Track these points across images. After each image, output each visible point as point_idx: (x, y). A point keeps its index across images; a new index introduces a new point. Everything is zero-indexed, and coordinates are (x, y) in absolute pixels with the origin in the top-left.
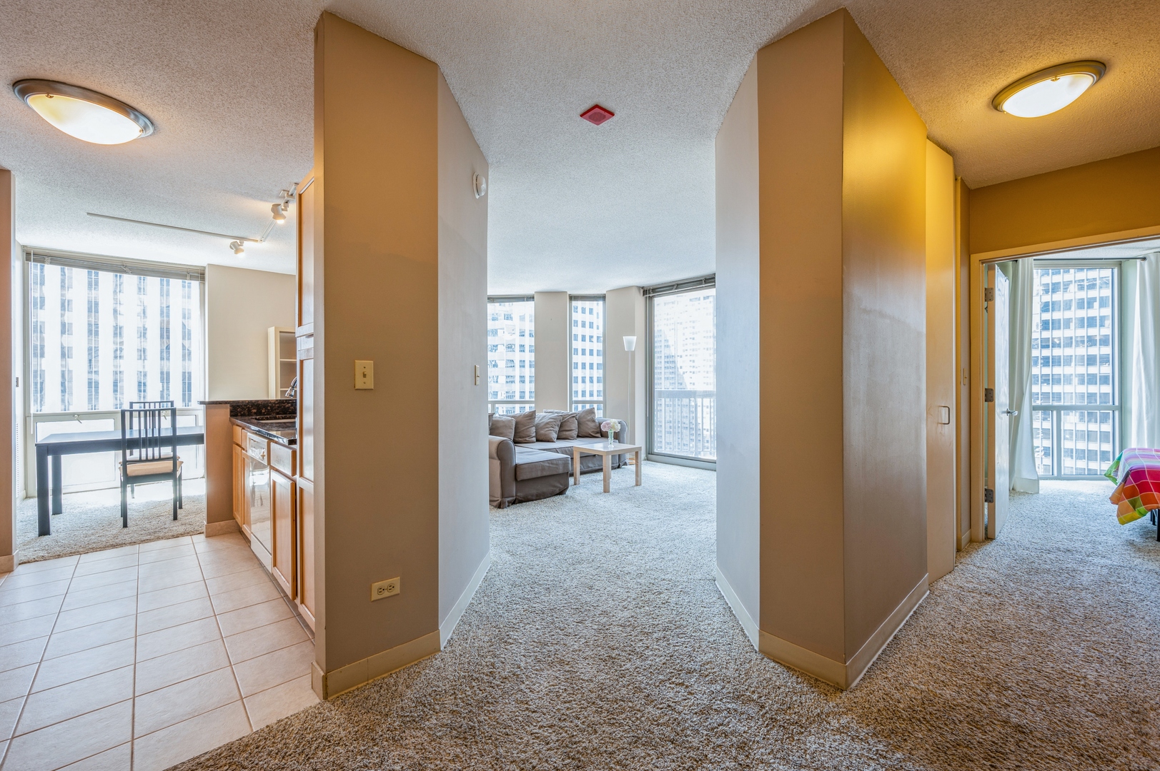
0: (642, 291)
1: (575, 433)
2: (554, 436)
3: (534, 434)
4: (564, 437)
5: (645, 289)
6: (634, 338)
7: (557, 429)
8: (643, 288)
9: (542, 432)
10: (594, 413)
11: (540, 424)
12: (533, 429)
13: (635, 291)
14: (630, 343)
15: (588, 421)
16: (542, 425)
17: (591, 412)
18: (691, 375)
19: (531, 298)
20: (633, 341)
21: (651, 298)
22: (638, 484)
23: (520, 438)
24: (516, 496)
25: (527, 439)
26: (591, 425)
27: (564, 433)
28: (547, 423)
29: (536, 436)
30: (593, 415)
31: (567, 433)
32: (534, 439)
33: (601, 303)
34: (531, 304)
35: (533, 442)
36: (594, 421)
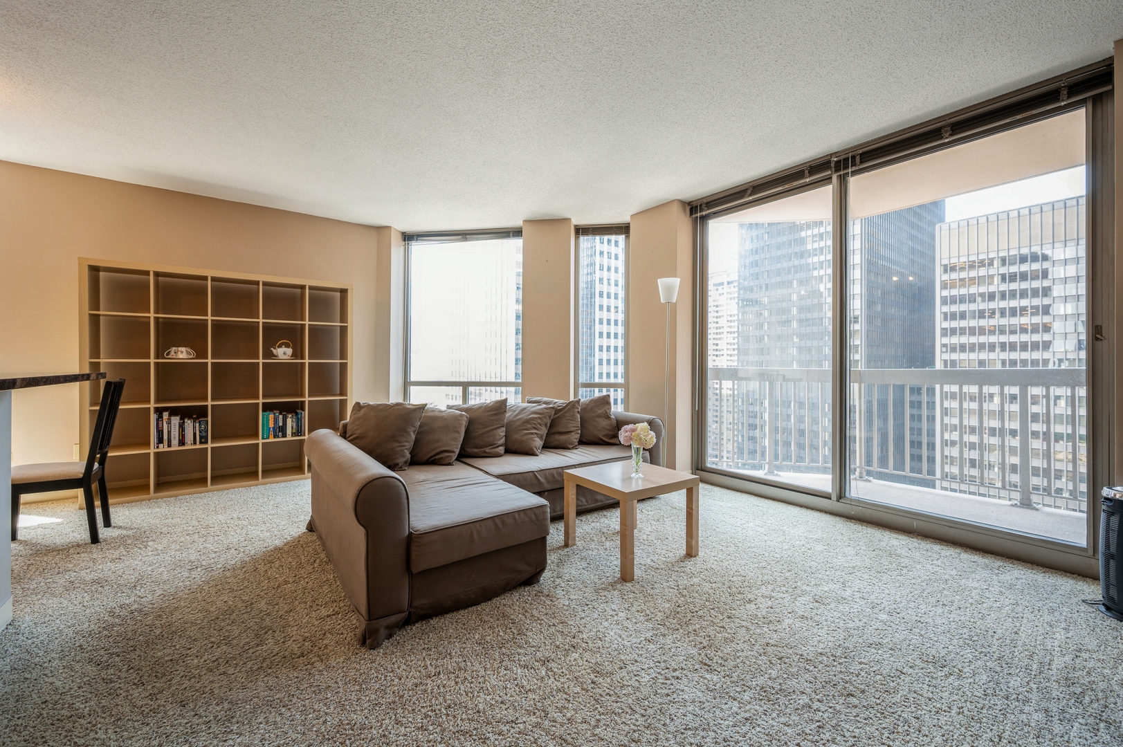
0: (688, 209)
1: (575, 437)
2: (539, 443)
3: (502, 441)
4: (556, 443)
5: (694, 204)
6: (676, 281)
7: (544, 431)
8: (690, 203)
9: (517, 436)
10: (608, 403)
11: (515, 422)
12: (502, 432)
13: (676, 211)
14: (669, 289)
15: (599, 416)
16: (518, 423)
17: (605, 401)
18: (714, 358)
19: (517, 232)
20: (672, 287)
21: (704, 219)
22: (691, 553)
23: (476, 447)
24: (410, 605)
25: (487, 450)
26: (604, 423)
27: (557, 437)
28: (527, 421)
29: (506, 445)
30: (606, 407)
31: (562, 437)
32: (501, 450)
33: (621, 238)
34: (517, 243)
35: (498, 456)
36: (608, 417)
